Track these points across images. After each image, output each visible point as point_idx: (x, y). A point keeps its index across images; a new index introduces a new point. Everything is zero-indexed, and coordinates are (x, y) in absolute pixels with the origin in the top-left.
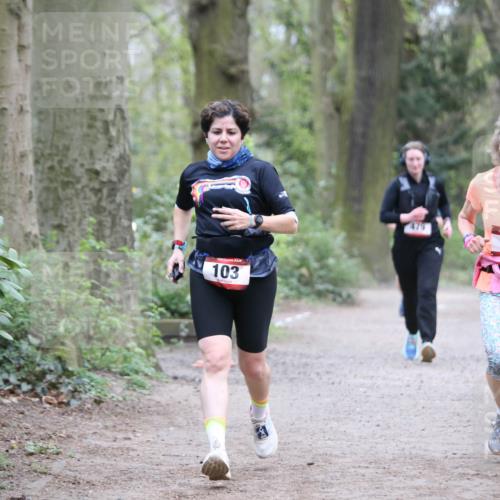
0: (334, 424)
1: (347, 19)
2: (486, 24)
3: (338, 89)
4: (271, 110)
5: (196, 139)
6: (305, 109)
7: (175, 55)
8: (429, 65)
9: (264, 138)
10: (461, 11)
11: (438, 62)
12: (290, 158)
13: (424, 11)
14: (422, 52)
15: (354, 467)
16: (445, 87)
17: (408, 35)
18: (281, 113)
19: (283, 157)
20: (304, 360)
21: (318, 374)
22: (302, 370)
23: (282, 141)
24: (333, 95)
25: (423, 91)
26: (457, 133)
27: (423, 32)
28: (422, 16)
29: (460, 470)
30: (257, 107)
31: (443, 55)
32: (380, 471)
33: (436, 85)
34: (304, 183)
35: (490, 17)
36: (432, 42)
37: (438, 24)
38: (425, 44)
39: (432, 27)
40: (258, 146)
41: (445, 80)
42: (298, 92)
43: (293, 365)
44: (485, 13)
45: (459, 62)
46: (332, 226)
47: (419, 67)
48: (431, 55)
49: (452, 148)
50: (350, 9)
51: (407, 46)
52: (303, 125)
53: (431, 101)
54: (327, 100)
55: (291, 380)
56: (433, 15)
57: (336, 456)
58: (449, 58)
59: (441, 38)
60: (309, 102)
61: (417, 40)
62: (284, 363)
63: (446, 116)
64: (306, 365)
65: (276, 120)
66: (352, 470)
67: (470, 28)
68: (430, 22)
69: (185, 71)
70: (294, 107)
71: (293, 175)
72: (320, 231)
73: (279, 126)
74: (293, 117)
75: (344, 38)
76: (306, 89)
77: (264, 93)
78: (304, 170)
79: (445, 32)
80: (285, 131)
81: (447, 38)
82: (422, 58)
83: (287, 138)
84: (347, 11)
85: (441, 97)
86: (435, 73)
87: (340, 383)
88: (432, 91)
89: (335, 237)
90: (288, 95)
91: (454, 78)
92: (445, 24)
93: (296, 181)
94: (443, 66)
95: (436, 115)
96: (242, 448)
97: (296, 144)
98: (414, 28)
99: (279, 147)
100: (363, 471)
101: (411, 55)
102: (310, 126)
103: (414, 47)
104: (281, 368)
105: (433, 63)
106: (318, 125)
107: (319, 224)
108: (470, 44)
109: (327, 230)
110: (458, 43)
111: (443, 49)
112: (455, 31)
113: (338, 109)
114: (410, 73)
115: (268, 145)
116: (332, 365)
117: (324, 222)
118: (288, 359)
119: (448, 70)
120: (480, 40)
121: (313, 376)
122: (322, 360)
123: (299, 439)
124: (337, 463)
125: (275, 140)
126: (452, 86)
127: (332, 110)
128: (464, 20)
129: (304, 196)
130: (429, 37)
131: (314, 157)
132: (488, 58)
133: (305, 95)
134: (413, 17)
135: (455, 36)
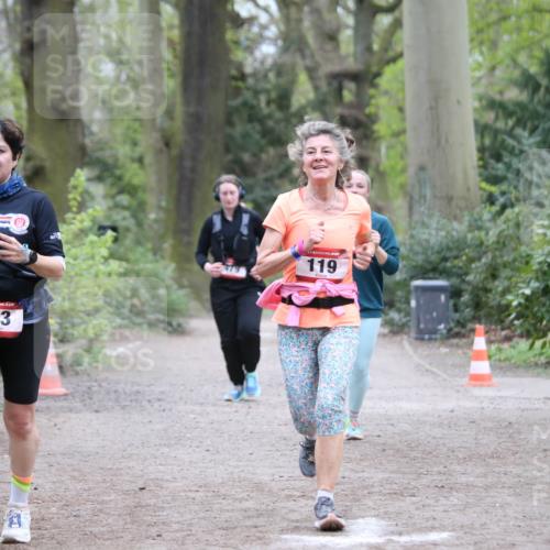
0: (166, 450)
1: (175, 57)
2: (308, 62)
3: (167, 124)
4: (102, 145)
5: (29, 173)
6: (135, 144)
7: (7, 91)
8: (255, 102)
9: (95, 172)
10: (285, 50)
11: (263, 99)
12: (121, 192)
13: (250, 50)
14: (248, 89)
15: (185, 491)
16: (270, 123)
17: (234, 72)
18: (111, 148)
19: (114, 191)
20: (136, 388)
21: (149, 401)
22: (133, 397)
23: (113, 175)
24: (162, 130)
25: (249, 126)
26: (282, 167)
27: (248, 70)
28: (247, 55)
29: (286, 492)
30: (87, 141)
31: (267, 92)
32: (209, 494)
33: (261, 120)
34: (134, 216)
35: (313, 56)
36: (257, 80)
37: (262, 63)
38: (250, 81)
39: (257, 65)
40: (89, 180)
41: (270, 116)
42: (128, 128)
43: (125, 393)
44: (307, 52)
45: (283, 99)
46: (163, 257)
47: (245, 104)
48: (256, 93)
49: (277, 182)
50: (178, 48)
51: (234, 83)
52: (133, 160)
53: (257, 137)
54: (156, 135)
55: (123, 408)
56: (258, 54)
57: (168, 481)
58: (274, 95)
59: (266, 76)
60: (139, 137)
61: (243, 77)
62: (116, 392)
63: (272, 151)
64: (138, 392)
65: (106, 155)
66: (182, 494)
67: (293, 67)
68: (255, 60)
69: (17, 107)
70: (125, 142)
71: (125, 208)
72: (151, 262)
73: (110, 161)
74: (123, 151)
75: (172, 76)
76: (137, 125)
77: (95, 128)
78: (135, 203)
79: (270, 70)
80: (115, 166)
81: (272, 76)
82: (248, 95)
83: (118, 172)
84: (174, 49)
85: (266, 133)
86: (261, 109)
87: (170, 410)
88: (258, 127)
89: (165, 268)
90: (119, 131)
91: (278, 115)
92: (269, 62)
93: (127, 214)
94: (268, 103)
95: (262, 150)
96: (76, 474)
97: (127, 178)
98: (240, 66)
99: (109, 181)
100: (192, 495)
101: (237, 92)
102: (140, 160)
103: (240, 84)
104: (113, 396)
105: (259, 100)
106: (148, 160)
107: (150, 256)
108: (293, 82)
109: (157, 261)
110: (283, 81)
111: (268, 86)
112: (279, 69)
113: (167, 144)
114: (237, 110)
115: (99, 179)
116: (162, 393)
117: (155, 254)
118: (120, 387)
119: (273, 107)
120: (303, 77)
121: (145, 403)
122: (153, 387)
123: (131, 464)
124: (167, 488)
125: (106, 174)
126: (277, 122)
127: (161, 145)
128: (287, 59)
129: (134, 228)
130: (254, 75)
131: (144, 191)
132: (311, 96)
133: (135, 131)
134: (238, 55)
135: (279, 74)
